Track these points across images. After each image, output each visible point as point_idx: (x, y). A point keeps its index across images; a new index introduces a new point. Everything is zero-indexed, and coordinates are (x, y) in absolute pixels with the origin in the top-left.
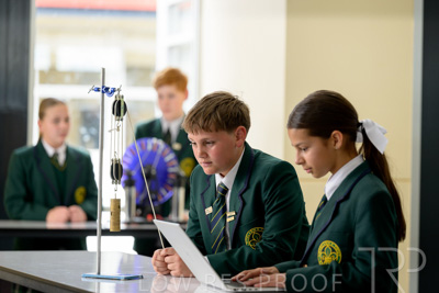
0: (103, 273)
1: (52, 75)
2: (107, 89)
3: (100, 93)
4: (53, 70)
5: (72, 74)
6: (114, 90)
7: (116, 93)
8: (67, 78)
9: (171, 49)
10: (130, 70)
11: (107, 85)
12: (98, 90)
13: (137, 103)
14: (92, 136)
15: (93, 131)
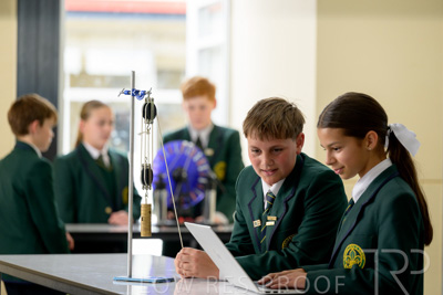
0: (135, 277)
1: (82, 79)
2: (137, 92)
3: (130, 96)
4: (83, 73)
5: (102, 78)
6: (144, 93)
7: (146, 96)
8: (98, 82)
9: (201, 51)
10: (160, 73)
11: (137, 88)
12: (128, 93)
13: (167, 105)
14: (123, 139)
15: (124, 134)
